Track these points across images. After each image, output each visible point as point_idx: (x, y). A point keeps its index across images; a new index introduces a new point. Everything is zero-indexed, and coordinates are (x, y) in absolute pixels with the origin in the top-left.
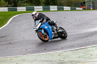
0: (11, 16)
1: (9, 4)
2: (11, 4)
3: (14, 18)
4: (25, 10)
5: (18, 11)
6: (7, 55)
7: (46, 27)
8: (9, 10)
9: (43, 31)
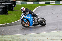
0: (35, 7)
3: (37, 8)
4: (44, 4)
5: (40, 4)
7: (28, 18)
8: (34, 4)
9: (25, 20)
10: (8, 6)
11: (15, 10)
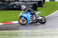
9: (23, 18)
10: (38, 3)
11: (44, 7)
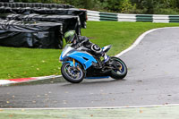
0: (142, 31)
1: (137, 8)
2: (142, 8)
4: (167, 22)
6: (133, 103)
